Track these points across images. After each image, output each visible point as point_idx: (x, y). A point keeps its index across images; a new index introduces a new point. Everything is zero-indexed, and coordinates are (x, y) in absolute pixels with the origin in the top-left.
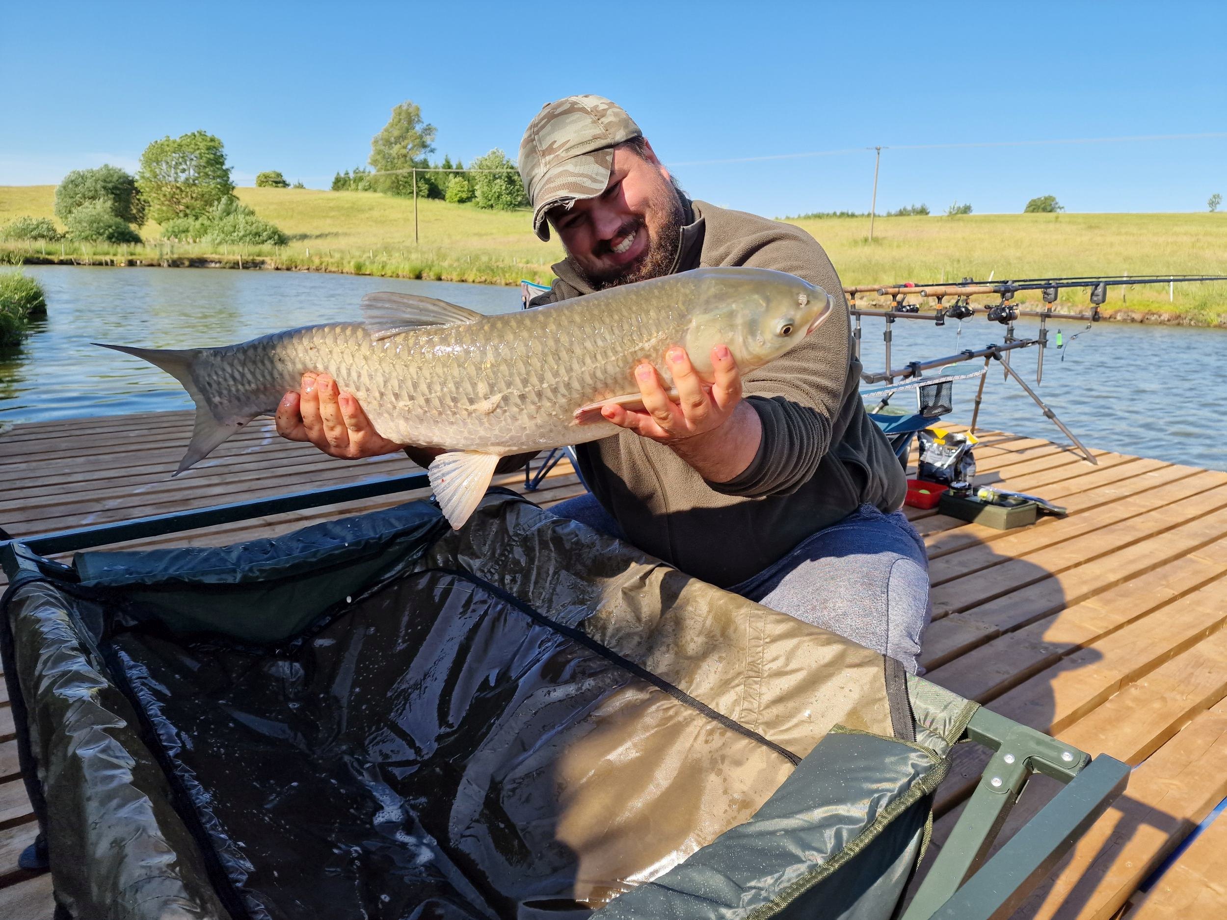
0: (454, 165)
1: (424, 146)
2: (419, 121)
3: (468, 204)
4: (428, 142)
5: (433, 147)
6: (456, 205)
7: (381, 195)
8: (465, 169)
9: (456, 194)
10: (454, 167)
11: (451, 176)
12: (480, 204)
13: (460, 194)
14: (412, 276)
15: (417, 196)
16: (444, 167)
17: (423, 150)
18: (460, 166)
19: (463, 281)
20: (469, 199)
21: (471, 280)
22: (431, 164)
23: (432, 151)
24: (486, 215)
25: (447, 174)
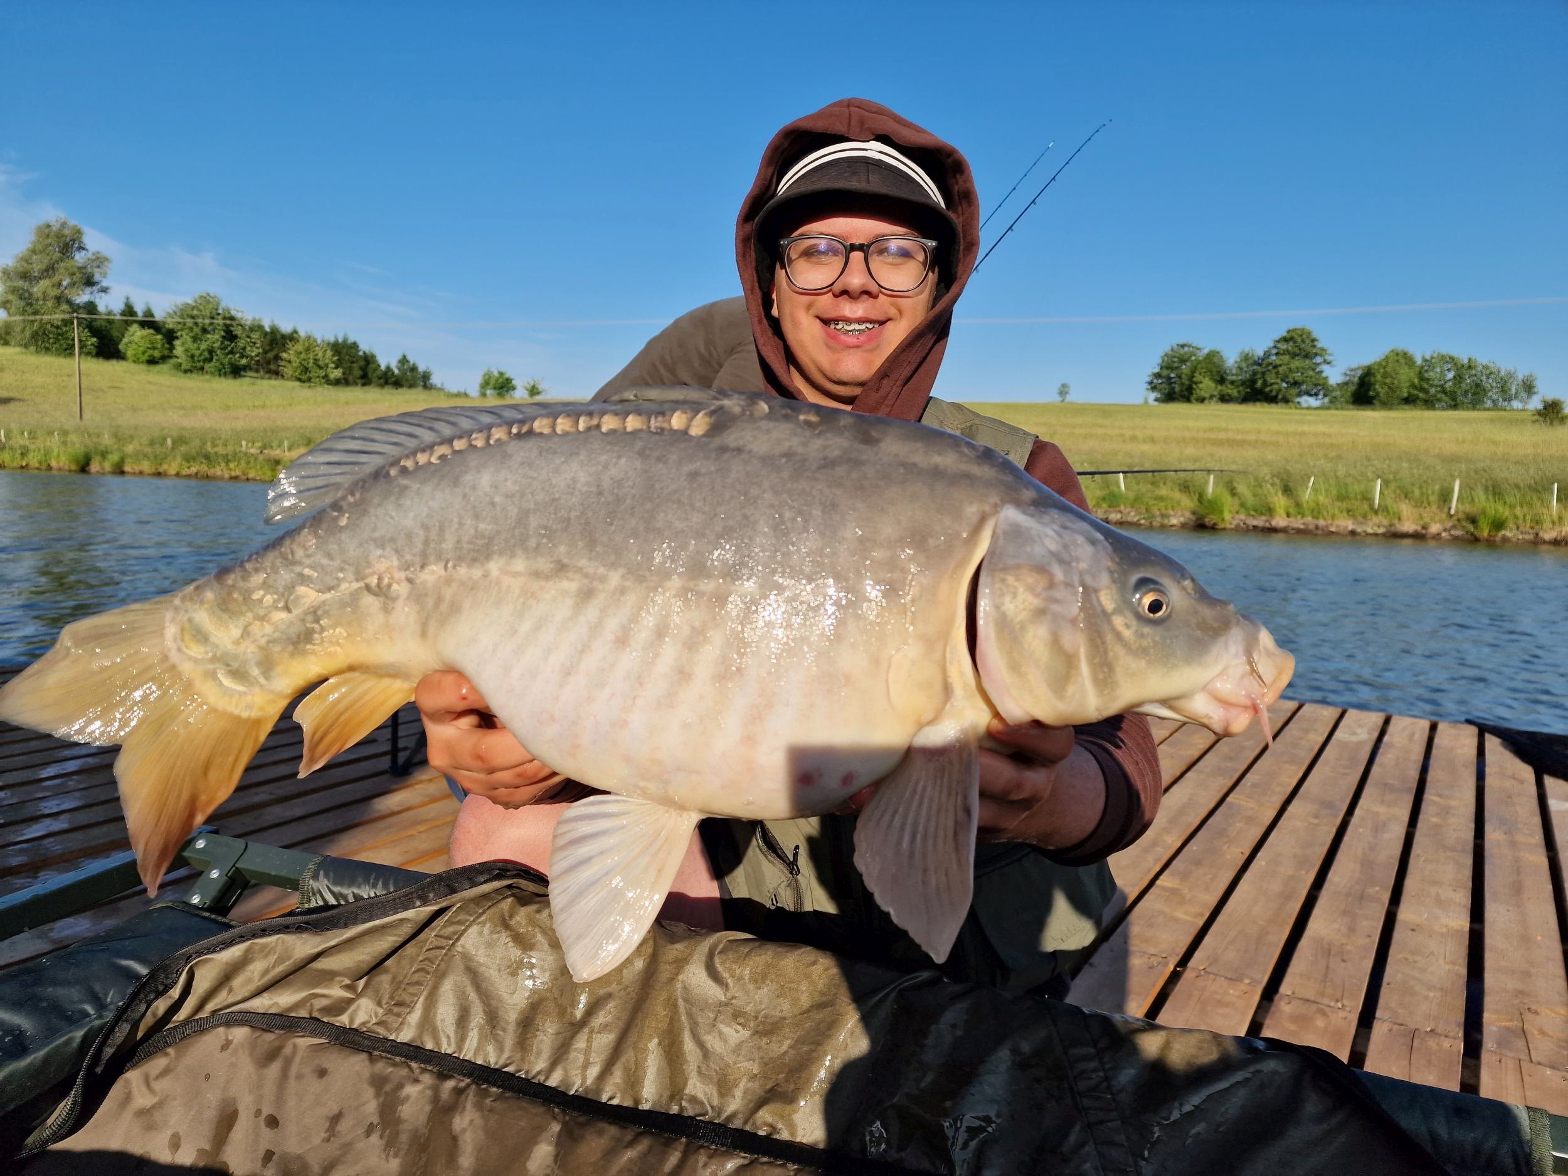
0: (139, 309)
1: (89, 282)
2: (81, 248)
3: (164, 367)
4: (97, 278)
5: (105, 284)
6: (144, 367)
7: (18, 349)
8: (159, 316)
9: (144, 353)
10: (140, 313)
11: (135, 327)
12: (184, 367)
13: (150, 352)
14: (73, 467)
15: (80, 354)
16: (123, 314)
17: (88, 290)
18: (149, 313)
19: (159, 474)
20: (164, 358)
21: (173, 472)
22: (101, 308)
23: (104, 290)
24: (193, 382)
25: (128, 323)
